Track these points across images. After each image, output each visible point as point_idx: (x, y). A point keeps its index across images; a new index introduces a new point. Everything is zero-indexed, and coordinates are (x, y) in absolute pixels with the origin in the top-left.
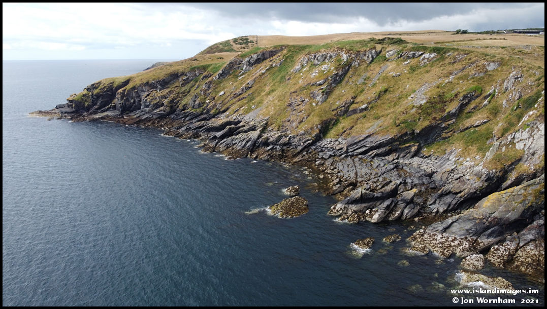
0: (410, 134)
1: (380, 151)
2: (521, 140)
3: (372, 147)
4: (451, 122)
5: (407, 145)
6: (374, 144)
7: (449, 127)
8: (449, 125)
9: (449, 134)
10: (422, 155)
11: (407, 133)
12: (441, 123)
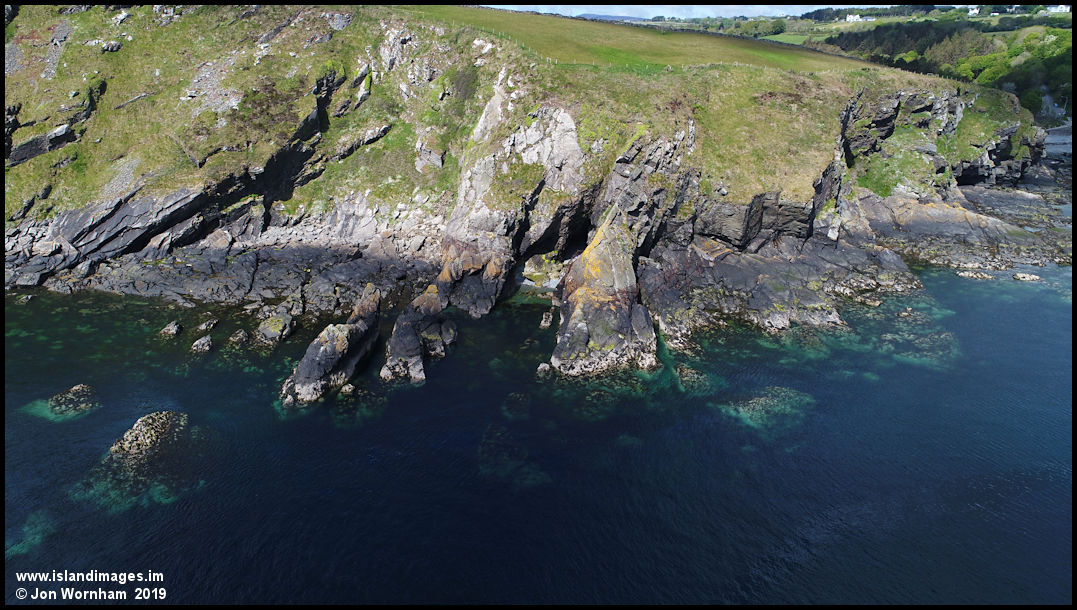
0: (240, 178)
1: (181, 232)
2: (529, 146)
3: (152, 226)
4: (313, 140)
5: (237, 205)
6: (154, 219)
7: (314, 152)
8: (313, 146)
9: (318, 166)
10: (284, 221)
11: (231, 175)
12: (299, 143)
